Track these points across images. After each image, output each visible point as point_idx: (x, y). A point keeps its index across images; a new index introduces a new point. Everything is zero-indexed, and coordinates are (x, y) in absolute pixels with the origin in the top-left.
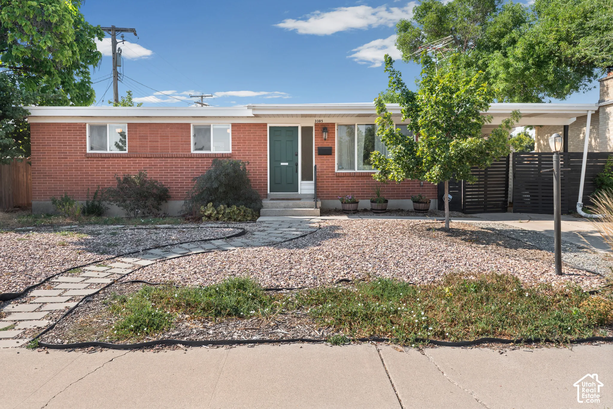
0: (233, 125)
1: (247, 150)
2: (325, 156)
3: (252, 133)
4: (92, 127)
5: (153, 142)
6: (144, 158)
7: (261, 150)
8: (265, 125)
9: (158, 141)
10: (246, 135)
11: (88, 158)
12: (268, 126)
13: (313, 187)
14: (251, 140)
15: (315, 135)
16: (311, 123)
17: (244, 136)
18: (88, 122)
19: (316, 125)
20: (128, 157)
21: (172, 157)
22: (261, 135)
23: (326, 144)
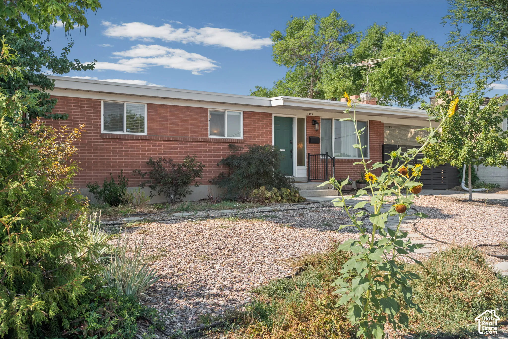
0: (245, 113)
1: (256, 137)
2: (314, 145)
3: (260, 121)
4: (107, 105)
5: (174, 125)
6: (164, 141)
7: (267, 137)
8: (271, 114)
9: (178, 125)
10: (256, 123)
11: (103, 139)
12: (273, 115)
13: (305, 171)
14: (259, 128)
15: (307, 126)
16: (304, 115)
17: (254, 123)
18: (104, 98)
19: (308, 117)
20: (148, 140)
21: (192, 141)
22: (267, 124)
23: (314, 134)
